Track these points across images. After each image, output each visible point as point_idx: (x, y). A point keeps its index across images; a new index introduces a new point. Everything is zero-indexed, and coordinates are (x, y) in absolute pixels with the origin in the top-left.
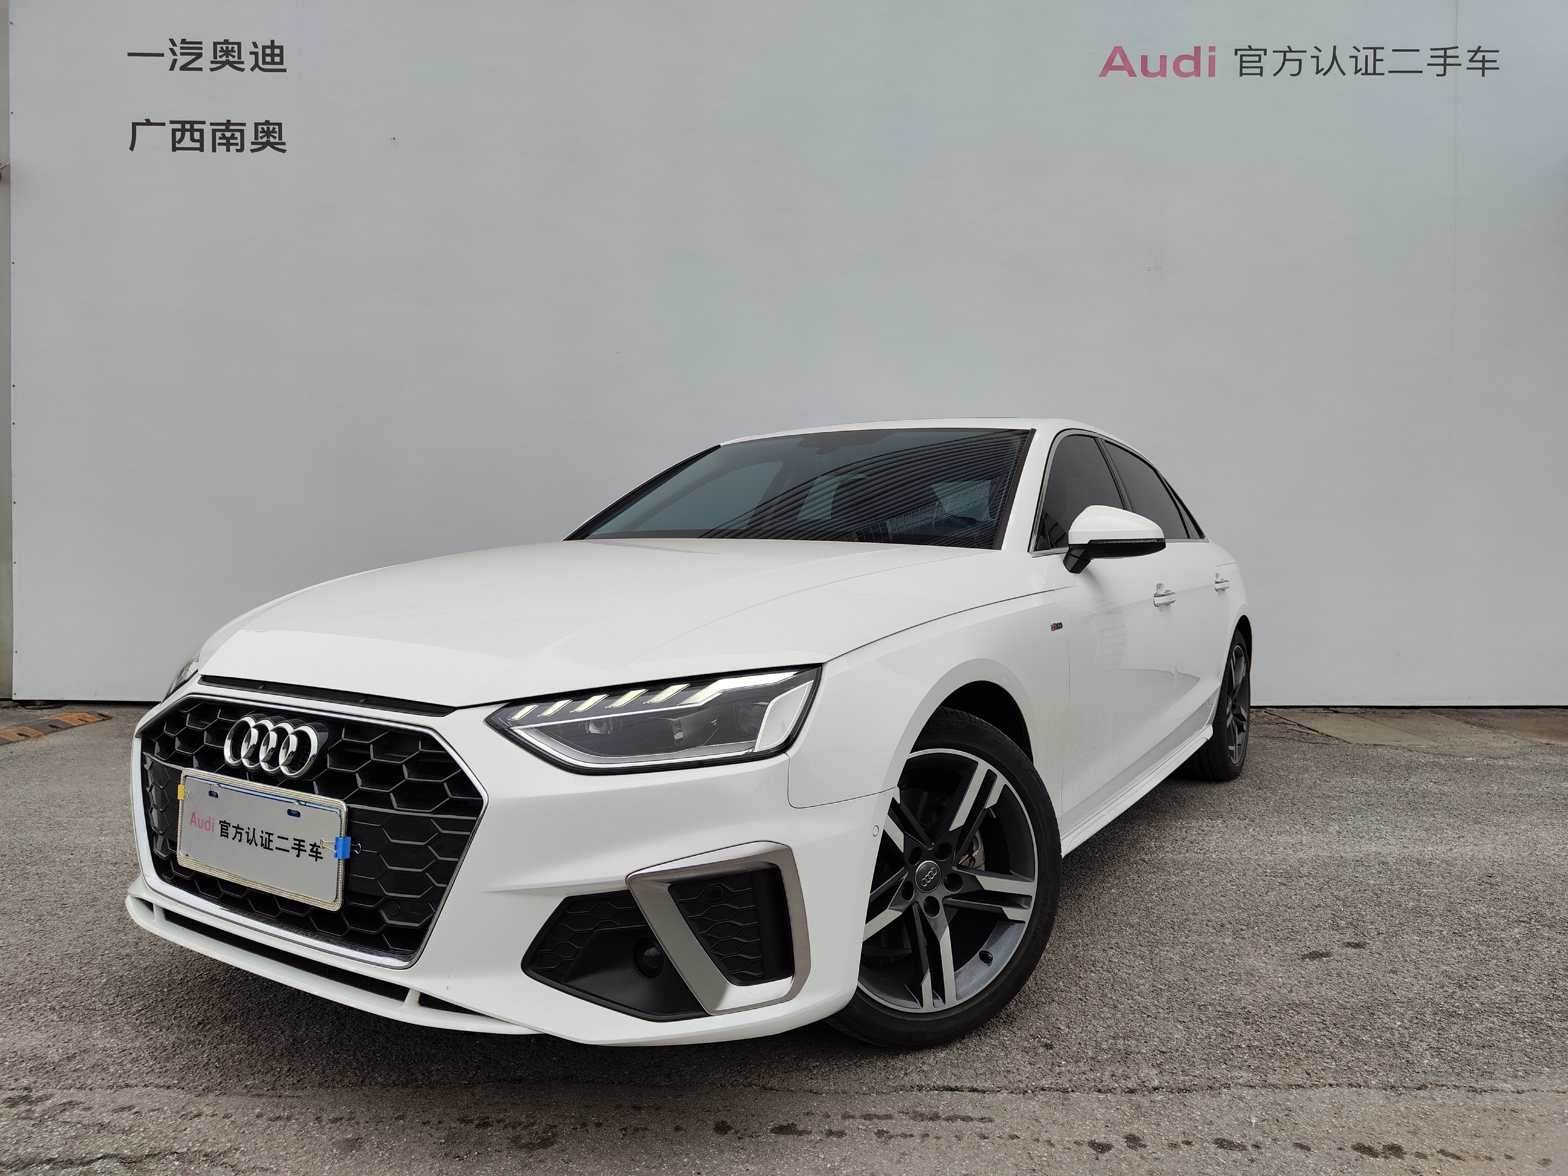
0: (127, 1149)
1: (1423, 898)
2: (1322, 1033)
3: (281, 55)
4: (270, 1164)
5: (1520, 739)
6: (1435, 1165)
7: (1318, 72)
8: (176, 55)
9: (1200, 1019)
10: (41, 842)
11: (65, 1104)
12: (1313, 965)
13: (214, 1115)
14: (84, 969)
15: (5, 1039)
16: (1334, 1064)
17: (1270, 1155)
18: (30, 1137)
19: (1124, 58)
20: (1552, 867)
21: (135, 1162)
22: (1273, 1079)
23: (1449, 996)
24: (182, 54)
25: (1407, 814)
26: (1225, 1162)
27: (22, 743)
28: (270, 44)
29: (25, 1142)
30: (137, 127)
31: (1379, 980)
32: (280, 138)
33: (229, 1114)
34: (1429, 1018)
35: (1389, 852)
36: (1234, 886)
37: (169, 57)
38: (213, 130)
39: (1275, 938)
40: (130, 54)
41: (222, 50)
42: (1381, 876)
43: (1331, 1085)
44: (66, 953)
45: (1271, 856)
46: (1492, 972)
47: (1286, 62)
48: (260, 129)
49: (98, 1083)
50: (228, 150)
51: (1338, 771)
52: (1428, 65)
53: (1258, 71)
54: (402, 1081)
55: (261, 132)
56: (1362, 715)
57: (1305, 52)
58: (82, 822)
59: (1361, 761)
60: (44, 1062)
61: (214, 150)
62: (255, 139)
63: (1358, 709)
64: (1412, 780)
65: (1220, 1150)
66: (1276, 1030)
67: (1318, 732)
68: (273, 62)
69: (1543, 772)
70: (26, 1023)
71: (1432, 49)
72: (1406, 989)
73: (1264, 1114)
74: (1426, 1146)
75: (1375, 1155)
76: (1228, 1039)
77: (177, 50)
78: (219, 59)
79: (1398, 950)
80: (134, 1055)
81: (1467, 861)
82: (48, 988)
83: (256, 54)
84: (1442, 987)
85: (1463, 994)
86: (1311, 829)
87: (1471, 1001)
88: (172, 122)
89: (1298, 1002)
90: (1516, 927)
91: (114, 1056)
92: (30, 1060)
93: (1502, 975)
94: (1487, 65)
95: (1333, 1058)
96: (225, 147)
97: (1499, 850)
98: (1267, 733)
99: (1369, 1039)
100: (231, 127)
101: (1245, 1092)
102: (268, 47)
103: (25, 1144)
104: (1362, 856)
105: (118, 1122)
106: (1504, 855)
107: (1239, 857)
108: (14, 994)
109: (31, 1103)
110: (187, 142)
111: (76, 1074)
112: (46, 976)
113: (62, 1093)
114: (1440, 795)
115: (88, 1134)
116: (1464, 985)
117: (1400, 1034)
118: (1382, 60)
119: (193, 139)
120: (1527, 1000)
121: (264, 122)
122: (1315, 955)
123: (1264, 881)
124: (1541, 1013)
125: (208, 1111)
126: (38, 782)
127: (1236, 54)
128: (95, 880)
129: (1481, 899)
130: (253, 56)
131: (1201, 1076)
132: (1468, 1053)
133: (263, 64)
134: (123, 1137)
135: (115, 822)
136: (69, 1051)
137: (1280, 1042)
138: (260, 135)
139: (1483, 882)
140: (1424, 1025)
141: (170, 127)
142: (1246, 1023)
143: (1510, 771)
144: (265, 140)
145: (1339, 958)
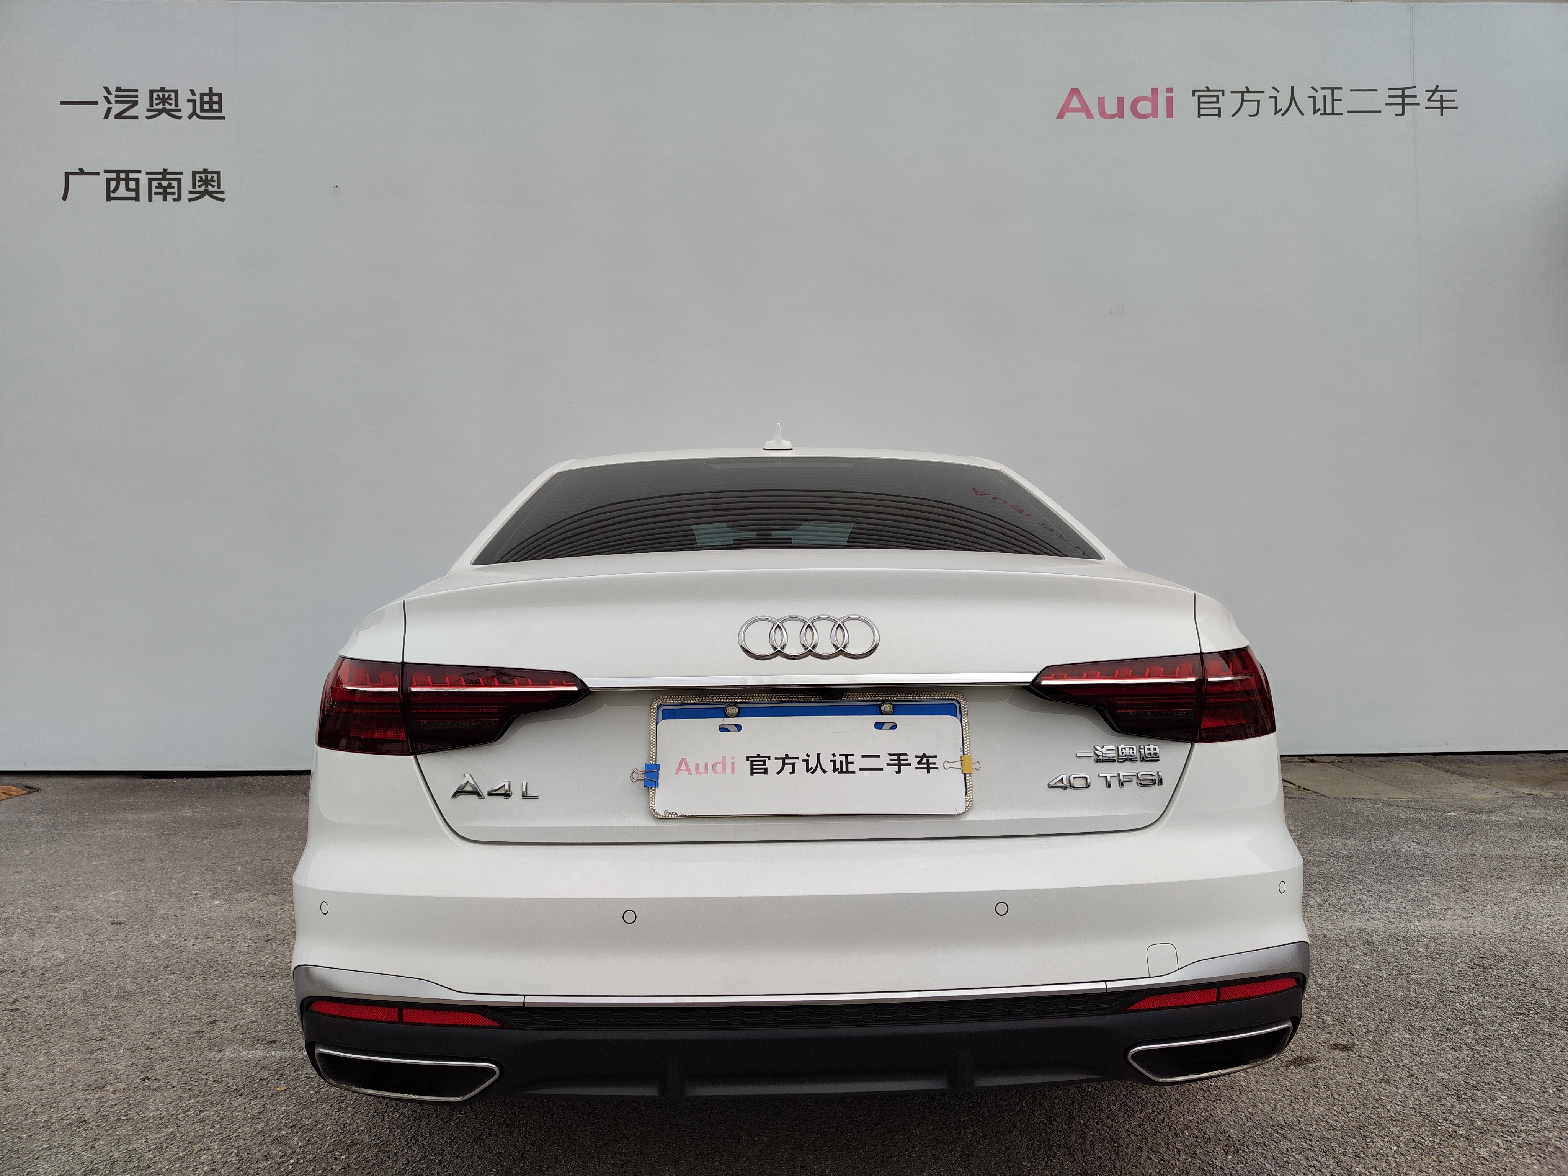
1: (1413, 986)
2: (1311, 1164)
3: (220, 103)
5: (1502, 789)
7: (1276, 112)
8: (111, 103)
9: (1177, 1148)
12: (1298, 1074)
19: (1081, 100)
20: (1546, 945)
23: (1447, 1111)
24: (117, 102)
25: (1390, 882)
28: (208, 92)
30: (70, 176)
31: (1370, 1091)
32: (219, 187)
34: (1427, 1140)
35: (1373, 929)
37: (104, 105)
38: (149, 179)
40: (62, 103)
41: (158, 98)
42: (1367, 958)
46: (1492, 1079)
47: (1244, 103)
48: (198, 178)
50: (165, 199)
51: (1317, 831)
52: (1387, 104)
53: (1216, 112)
55: (199, 181)
56: (1339, 764)
57: (1263, 92)
59: (1340, 818)
61: (150, 200)
62: (193, 188)
63: (1335, 757)
64: (1393, 840)
67: (1294, 785)
68: (211, 110)
69: (1528, 828)
71: (1389, 89)
72: (1400, 1103)
77: (112, 98)
78: (155, 107)
79: (1389, 1053)
81: (1456, 938)
83: (194, 101)
84: (1439, 1100)
85: (1463, 1108)
87: (1471, 1117)
88: (106, 171)
89: (1283, 1123)
90: (1514, 1021)
93: (1503, 1082)
94: (1445, 104)
96: (161, 196)
97: (1489, 923)
99: (1363, 1170)
100: (168, 176)
102: (206, 94)
104: (1345, 934)
106: (1495, 931)
110: (122, 192)
114: (1423, 858)
116: (1463, 1097)
117: (1396, 1162)
118: (1340, 100)
119: (128, 189)
120: (1533, 1115)
121: (202, 170)
122: (1300, 1062)
124: (1548, 1131)
127: (1194, 95)
129: (1474, 986)
130: (191, 104)
133: (201, 111)
135: (13, 918)
138: (198, 184)
139: (1474, 964)
140: (1422, 1150)
141: (104, 176)
142: (1227, 1153)
143: (1494, 828)
144: (203, 189)
145: (1326, 1065)
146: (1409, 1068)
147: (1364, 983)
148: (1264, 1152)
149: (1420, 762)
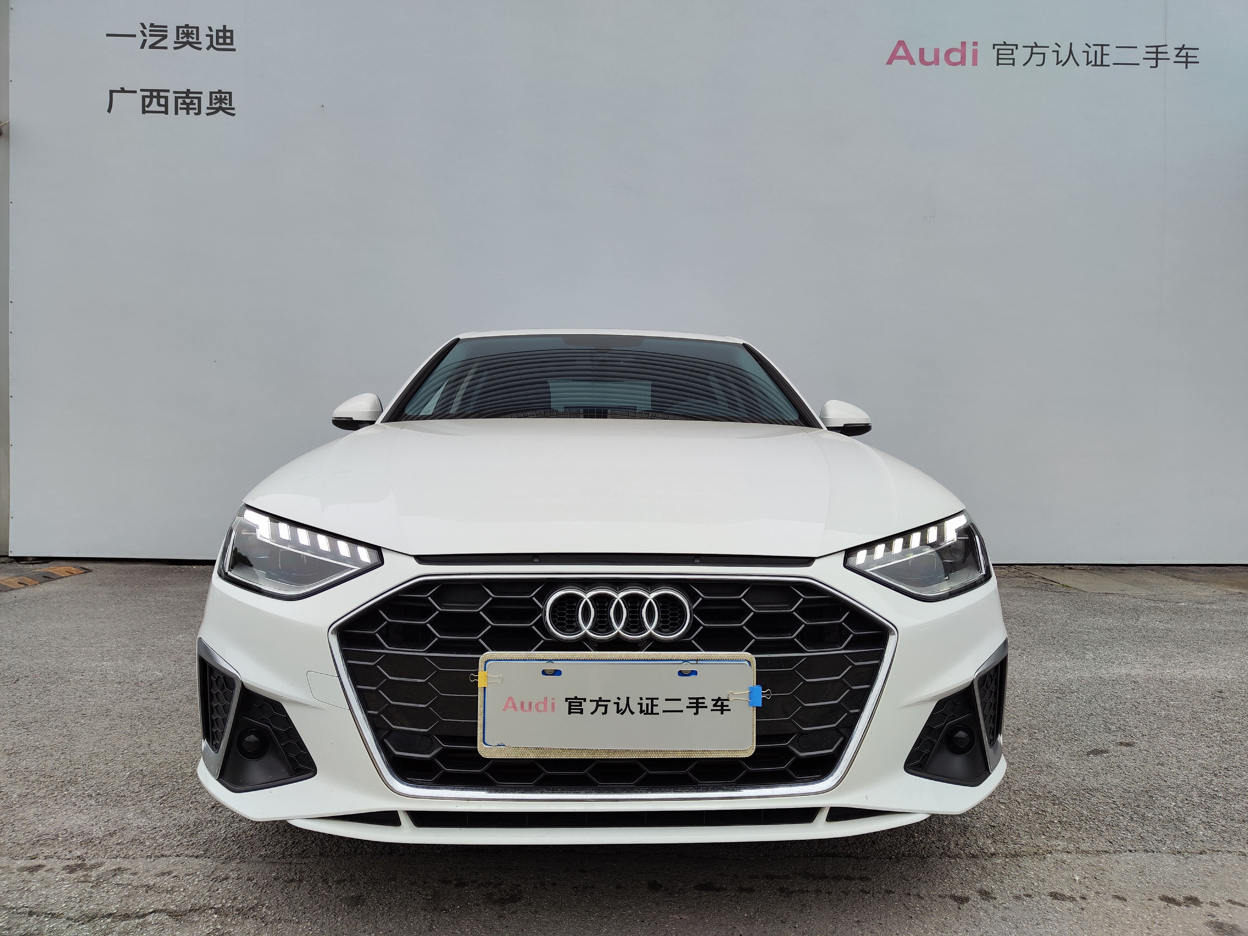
0: (172, 905)
1: (1172, 709)
2: (1115, 811)
3: (231, 38)
4: (292, 916)
5: (1218, 589)
6: (1227, 911)
7: (1058, 63)
8: (146, 36)
9: (1017, 801)
10: (55, 666)
11: (115, 870)
12: (1097, 760)
13: (239, 878)
14: (109, 765)
15: (56, 820)
16: (1130, 835)
17: (1096, 904)
18: (90, 897)
19: (906, 50)
21: (181, 916)
22: (1084, 847)
23: (1208, 783)
24: (151, 35)
25: (1144, 646)
26: (1061, 910)
27: (22, 590)
28: (222, 29)
29: (87, 900)
30: (114, 94)
31: (1151, 770)
32: (230, 105)
33: (251, 877)
34: (1196, 800)
35: (1136, 674)
36: (1021, 699)
37: (140, 38)
38: (176, 97)
39: (1062, 739)
40: (108, 35)
41: (183, 33)
42: (1135, 691)
43: (1130, 851)
44: (92, 752)
45: (1045, 677)
46: (1238, 764)
47: (1033, 55)
48: (214, 97)
49: (138, 853)
50: (188, 113)
51: (1082, 613)
52: (1144, 59)
53: (1011, 62)
54: (387, 851)
55: (215, 99)
56: (1091, 571)
57: (1048, 47)
58: (85, 651)
59: (1098, 605)
60: (91, 837)
61: (176, 113)
62: (210, 105)
63: (1087, 566)
64: (1141, 619)
65: (1055, 901)
66: (1079, 809)
67: (1059, 583)
68: (225, 43)
69: (1242, 614)
70: (71, 807)
71: (1146, 47)
72: (1173, 778)
73: (1084, 873)
74: (1217, 897)
75: (1179, 904)
76: (1043, 816)
77: (147, 32)
78: (181, 40)
79: (1161, 748)
80: (164, 832)
81: (1199, 681)
82: (82, 779)
83: (211, 36)
84: (1202, 776)
85: (1219, 781)
86: (1072, 656)
87: (1226, 786)
88: (142, 90)
89: (1091, 788)
91: (147, 832)
92: (79, 836)
94: (1190, 59)
95: (1127, 830)
96: (185, 111)
97: (1222, 672)
98: (1019, 584)
99: (1153, 816)
100: (190, 95)
101: (1065, 856)
102: (221, 31)
103: (87, 902)
104: (1116, 677)
105: (162, 884)
106: (1227, 676)
107: (1020, 678)
108: (56, 784)
109: (86, 869)
110: (154, 107)
111: (119, 847)
112: (80, 770)
113: (111, 861)
114: (1166, 631)
115: (138, 894)
116: (1219, 774)
117: (1176, 811)
118: (1108, 55)
119: (159, 104)
121: (217, 91)
122: (1096, 752)
123: (1044, 696)
125: (233, 875)
126: (42, 619)
127: (994, 48)
128: (105, 696)
129: (1217, 709)
130: (209, 38)
131: (1027, 844)
132: (1233, 826)
133: (217, 44)
134: (168, 896)
136: (110, 829)
137: (1083, 818)
138: (214, 101)
139: (1215, 696)
140: (1194, 805)
141: (140, 94)
142: (1054, 804)
143: (1216, 613)
144: (218, 105)
145: (1116, 754)
146: (1177, 757)
147: (1135, 706)
148: (1081, 804)
149: (1153, 571)
